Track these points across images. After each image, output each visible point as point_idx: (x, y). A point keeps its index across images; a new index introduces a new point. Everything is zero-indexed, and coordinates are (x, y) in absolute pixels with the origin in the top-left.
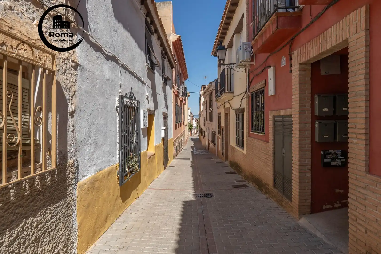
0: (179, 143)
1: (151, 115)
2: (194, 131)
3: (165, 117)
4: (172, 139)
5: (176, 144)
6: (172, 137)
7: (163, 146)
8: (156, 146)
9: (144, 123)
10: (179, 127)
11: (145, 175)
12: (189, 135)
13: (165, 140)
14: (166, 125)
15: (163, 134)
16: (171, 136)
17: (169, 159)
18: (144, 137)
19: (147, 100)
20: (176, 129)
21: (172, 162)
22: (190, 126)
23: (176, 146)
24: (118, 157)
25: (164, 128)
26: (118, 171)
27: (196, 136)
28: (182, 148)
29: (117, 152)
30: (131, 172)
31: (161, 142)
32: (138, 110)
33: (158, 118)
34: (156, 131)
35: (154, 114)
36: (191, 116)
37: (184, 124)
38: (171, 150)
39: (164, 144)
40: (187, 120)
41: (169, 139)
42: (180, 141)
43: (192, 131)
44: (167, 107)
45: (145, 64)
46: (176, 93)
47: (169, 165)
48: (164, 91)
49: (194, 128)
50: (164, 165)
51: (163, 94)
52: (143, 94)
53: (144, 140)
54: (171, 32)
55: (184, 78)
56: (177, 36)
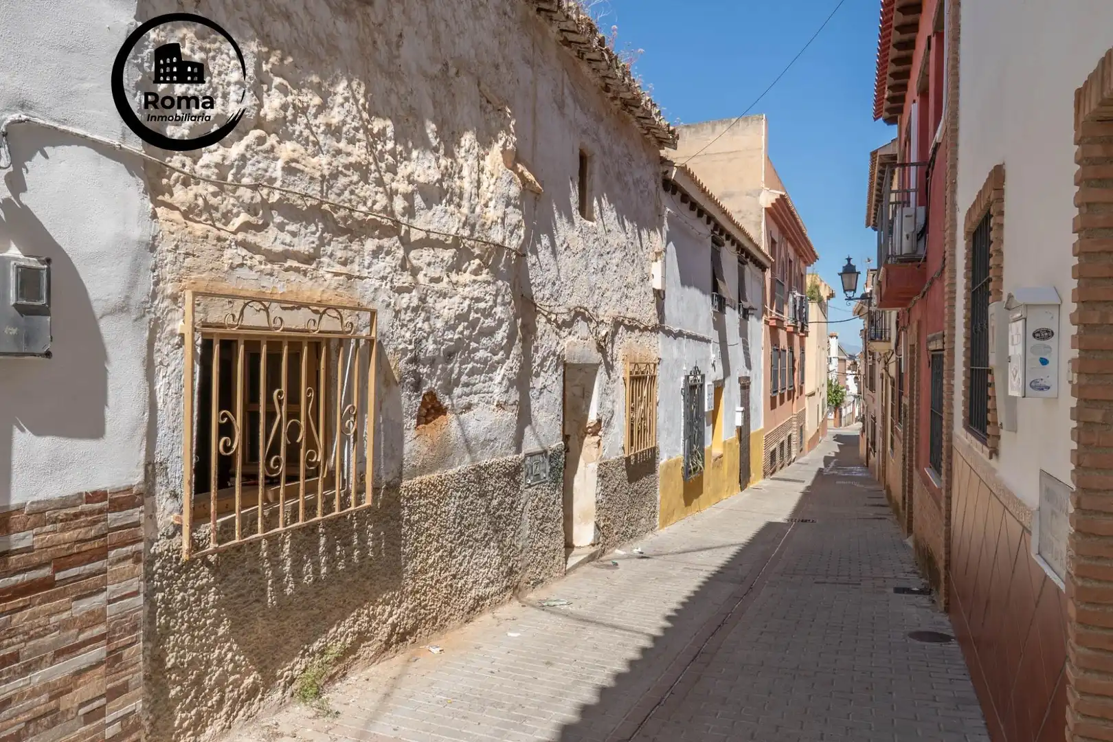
0: (782, 444)
1: (719, 388)
2: (849, 409)
3: (745, 385)
4: (761, 431)
5: (771, 444)
6: (762, 427)
7: (738, 443)
8: (725, 442)
9: (709, 404)
10: (782, 402)
11: (709, 485)
12: (830, 424)
13: (743, 433)
14: (745, 401)
15: (739, 422)
16: (758, 424)
17: (753, 475)
18: (708, 425)
19: (713, 365)
20: (773, 406)
21: (758, 481)
22: (836, 392)
23: (771, 449)
24: (682, 448)
25: (742, 409)
26: (682, 465)
27: (855, 428)
28: (793, 456)
29: (682, 442)
30: (694, 470)
31: (734, 435)
32: (702, 386)
33: (729, 392)
34: (726, 414)
35: (723, 386)
36: (839, 360)
37: (801, 393)
38: (759, 458)
39: (740, 440)
40: (814, 379)
41: (752, 431)
42: (785, 438)
43: (844, 410)
44: (749, 366)
45: (711, 309)
46: (773, 323)
47: (751, 486)
48: (743, 333)
49: (852, 399)
50: (740, 482)
51: (739, 340)
52: (707, 359)
53: (708, 430)
54: (763, 185)
55: (805, 262)
56: (777, 193)
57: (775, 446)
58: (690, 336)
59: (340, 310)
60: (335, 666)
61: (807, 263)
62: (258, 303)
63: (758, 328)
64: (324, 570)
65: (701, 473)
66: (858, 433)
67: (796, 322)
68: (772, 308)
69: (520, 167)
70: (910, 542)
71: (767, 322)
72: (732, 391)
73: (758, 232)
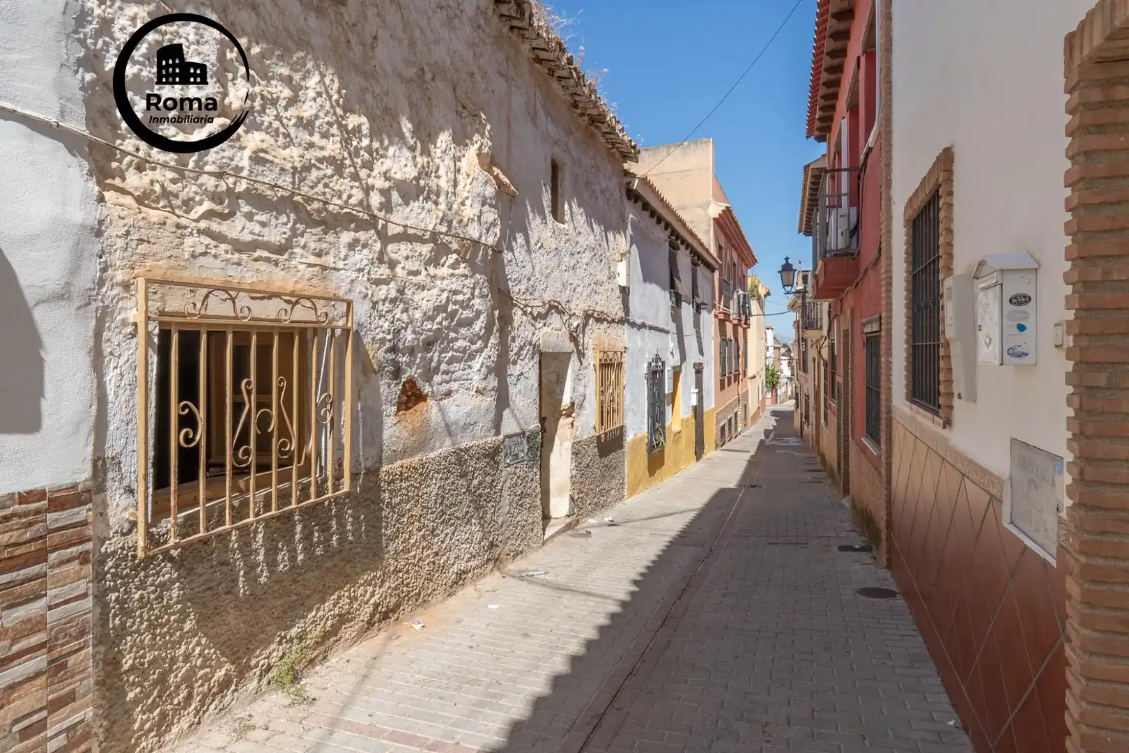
0: (730, 419)
1: (677, 373)
2: (784, 389)
3: (699, 370)
4: (713, 409)
5: (721, 421)
6: (713, 406)
7: (693, 421)
8: (682, 420)
9: (669, 386)
10: (729, 384)
11: (670, 457)
12: (768, 402)
13: (698, 411)
14: (699, 384)
15: (694, 402)
16: (710, 404)
17: (706, 447)
18: (668, 405)
19: (672, 353)
20: (722, 388)
21: (710, 452)
22: (773, 375)
23: (721, 425)
24: (646, 426)
25: (697, 390)
26: (646, 441)
27: (789, 405)
28: (739, 430)
29: (646, 421)
30: (657, 445)
31: (690, 414)
32: (662, 371)
33: (686, 375)
34: (683, 396)
35: (680, 371)
36: (775, 348)
37: (745, 376)
38: (711, 433)
39: (696, 417)
40: (755, 364)
41: (705, 410)
42: (732, 415)
43: (779, 390)
44: (701, 352)
45: (670, 304)
46: (721, 317)
47: (705, 457)
48: (697, 325)
49: (785, 380)
50: (696, 454)
51: (694, 331)
52: (667, 348)
53: (668, 409)
54: (711, 199)
55: (747, 265)
56: (723, 206)
57: (725, 421)
58: (651, 328)
59: (314, 300)
60: (315, 650)
61: (748, 266)
62: (223, 293)
63: (709, 320)
64: (300, 557)
65: (663, 447)
66: (793, 408)
67: (740, 316)
68: (720, 303)
69: (496, 170)
70: (846, 502)
71: (716, 316)
72: (688, 375)
73: (708, 238)
